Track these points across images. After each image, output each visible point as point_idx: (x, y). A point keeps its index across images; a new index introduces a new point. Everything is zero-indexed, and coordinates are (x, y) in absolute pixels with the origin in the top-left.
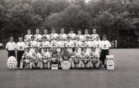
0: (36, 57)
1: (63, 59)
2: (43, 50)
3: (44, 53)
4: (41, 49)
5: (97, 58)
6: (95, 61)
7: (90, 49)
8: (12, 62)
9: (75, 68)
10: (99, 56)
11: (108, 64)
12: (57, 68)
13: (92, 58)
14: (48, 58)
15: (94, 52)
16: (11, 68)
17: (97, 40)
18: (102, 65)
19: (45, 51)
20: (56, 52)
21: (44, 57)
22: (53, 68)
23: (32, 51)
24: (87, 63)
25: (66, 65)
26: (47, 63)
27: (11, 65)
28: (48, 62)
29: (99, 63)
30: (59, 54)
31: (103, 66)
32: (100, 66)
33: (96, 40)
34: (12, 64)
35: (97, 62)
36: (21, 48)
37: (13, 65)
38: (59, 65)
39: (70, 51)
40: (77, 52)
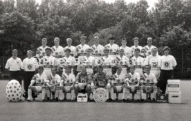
0: (54, 82)
1: (97, 85)
2: (64, 70)
3: (66, 75)
4: (62, 68)
5: (153, 84)
6: (148, 89)
7: (141, 70)
8: (13, 89)
9: (117, 100)
10: (155, 81)
11: (171, 95)
12: (86, 100)
13: (144, 84)
14: (72, 84)
15: (148, 74)
16: (11, 98)
17: (154, 55)
18: (160, 96)
19: (68, 73)
20: (85, 74)
21: (66, 82)
22: (79, 100)
23: (47, 71)
24: (135, 92)
25: (101, 94)
26: (70, 92)
27: (11, 94)
28: (71, 89)
29: (155, 92)
30: (89, 77)
31: (162, 97)
32: (158, 97)
33: (151, 55)
34: (13, 93)
35: (152, 91)
36: (30, 67)
37: (15, 94)
38: (89, 95)
39: (108, 72)
40: (119, 74)
